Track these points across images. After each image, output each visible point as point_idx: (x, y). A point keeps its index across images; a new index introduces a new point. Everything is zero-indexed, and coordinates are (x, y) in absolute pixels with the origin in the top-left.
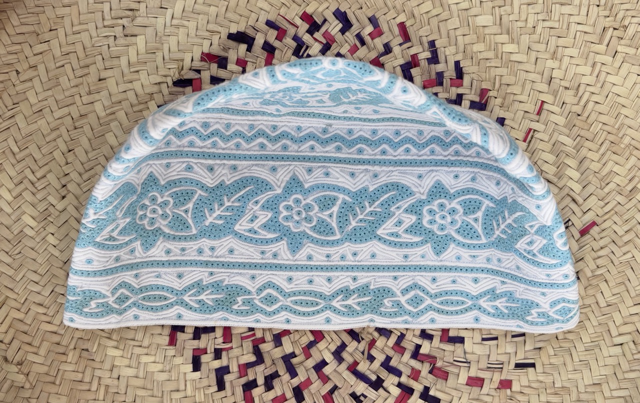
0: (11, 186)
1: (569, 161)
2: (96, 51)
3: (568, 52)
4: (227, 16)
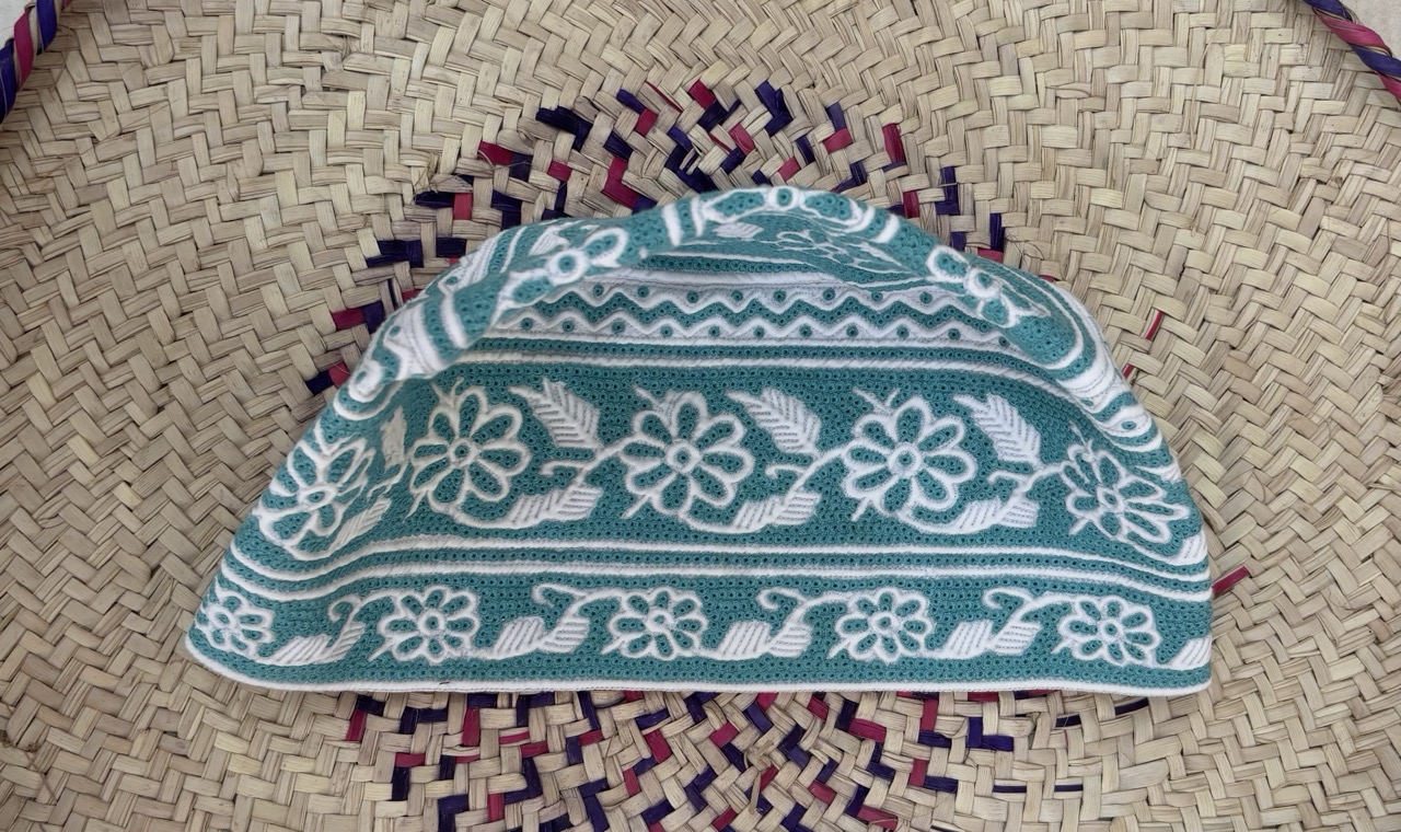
0: (53, 374)
1: (1205, 441)
2: (260, 114)
3: (1224, 217)
4: (540, 70)
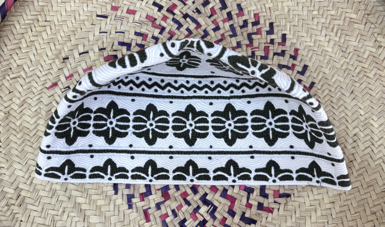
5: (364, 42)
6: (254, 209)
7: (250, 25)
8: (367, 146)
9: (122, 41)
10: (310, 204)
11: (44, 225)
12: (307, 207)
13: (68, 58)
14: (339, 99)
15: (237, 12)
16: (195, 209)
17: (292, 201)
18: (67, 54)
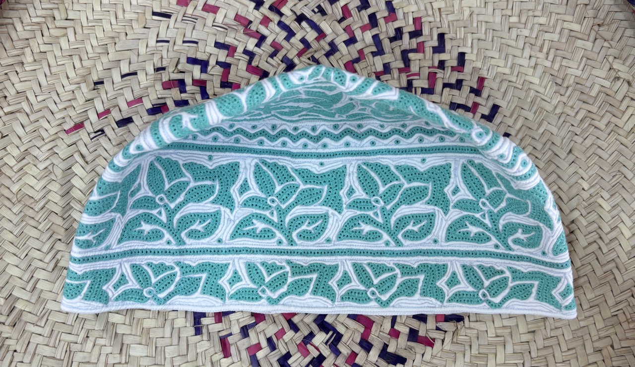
5: (591, 71)
6: (403, 340)
7: (406, 37)
8: (592, 240)
9: (194, 57)
10: (496, 333)
11: (53, 358)
12: (489, 339)
13: (102, 83)
14: (549, 162)
15: (386, 14)
16: (305, 338)
17: (466, 328)
18: (101, 76)
